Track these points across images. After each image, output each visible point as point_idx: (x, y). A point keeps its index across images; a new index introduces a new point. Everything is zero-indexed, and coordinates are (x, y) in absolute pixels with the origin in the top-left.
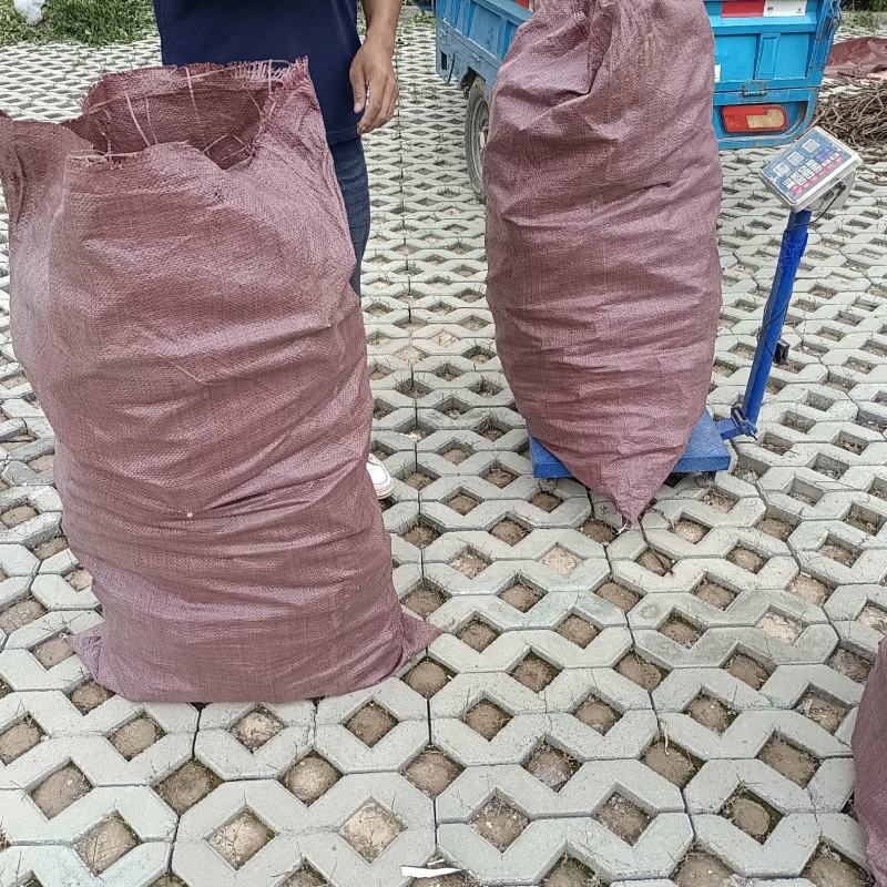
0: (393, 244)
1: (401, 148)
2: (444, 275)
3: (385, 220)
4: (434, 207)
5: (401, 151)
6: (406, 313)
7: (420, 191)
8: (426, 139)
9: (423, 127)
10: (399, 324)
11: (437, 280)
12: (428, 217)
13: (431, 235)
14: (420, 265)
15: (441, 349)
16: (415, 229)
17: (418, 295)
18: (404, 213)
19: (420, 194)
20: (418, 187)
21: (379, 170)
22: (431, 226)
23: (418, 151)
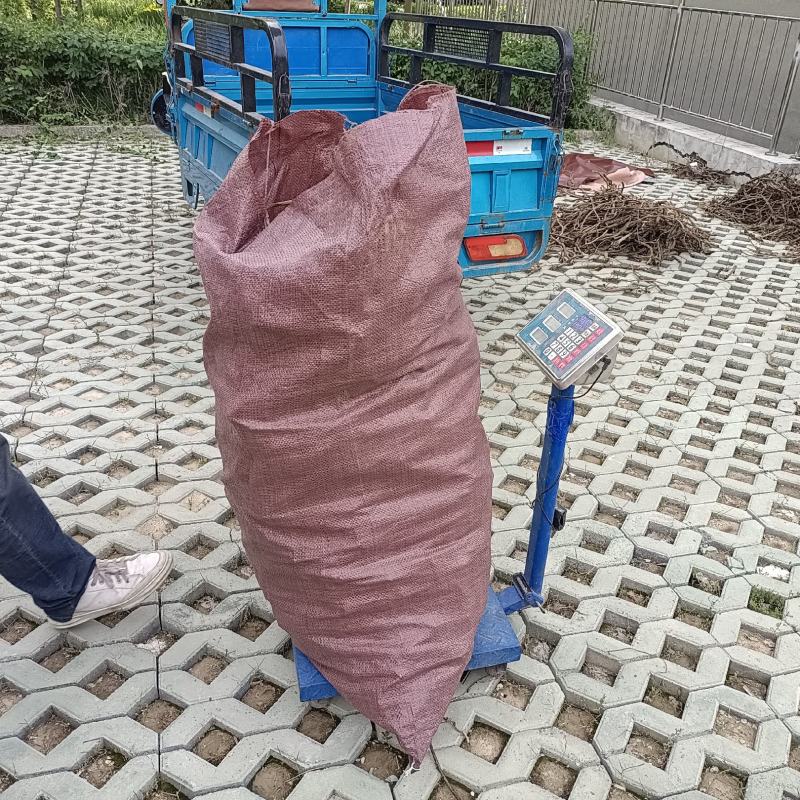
0: (140, 383)
1: (153, 271)
2: (196, 417)
3: (134, 355)
4: (186, 336)
5: (153, 274)
6: (152, 470)
7: (172, 318)
8: (179, 260)
9: (177, 247)
10: (145, 486)
11: (189, 424)
12: (181, 347)
13: (184, 369)
14: (170, 407)
15: (192, 516)
16: (166, 364)
17: (168, 446)
18: (155, 345)
19: (173, 321)
20: (170, 313)
21: (128, 296)
22: (184, 359)
23: (171, 273)
